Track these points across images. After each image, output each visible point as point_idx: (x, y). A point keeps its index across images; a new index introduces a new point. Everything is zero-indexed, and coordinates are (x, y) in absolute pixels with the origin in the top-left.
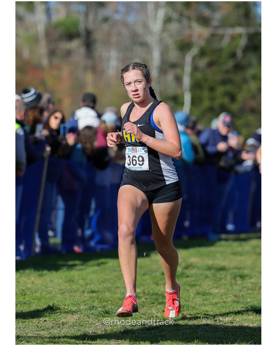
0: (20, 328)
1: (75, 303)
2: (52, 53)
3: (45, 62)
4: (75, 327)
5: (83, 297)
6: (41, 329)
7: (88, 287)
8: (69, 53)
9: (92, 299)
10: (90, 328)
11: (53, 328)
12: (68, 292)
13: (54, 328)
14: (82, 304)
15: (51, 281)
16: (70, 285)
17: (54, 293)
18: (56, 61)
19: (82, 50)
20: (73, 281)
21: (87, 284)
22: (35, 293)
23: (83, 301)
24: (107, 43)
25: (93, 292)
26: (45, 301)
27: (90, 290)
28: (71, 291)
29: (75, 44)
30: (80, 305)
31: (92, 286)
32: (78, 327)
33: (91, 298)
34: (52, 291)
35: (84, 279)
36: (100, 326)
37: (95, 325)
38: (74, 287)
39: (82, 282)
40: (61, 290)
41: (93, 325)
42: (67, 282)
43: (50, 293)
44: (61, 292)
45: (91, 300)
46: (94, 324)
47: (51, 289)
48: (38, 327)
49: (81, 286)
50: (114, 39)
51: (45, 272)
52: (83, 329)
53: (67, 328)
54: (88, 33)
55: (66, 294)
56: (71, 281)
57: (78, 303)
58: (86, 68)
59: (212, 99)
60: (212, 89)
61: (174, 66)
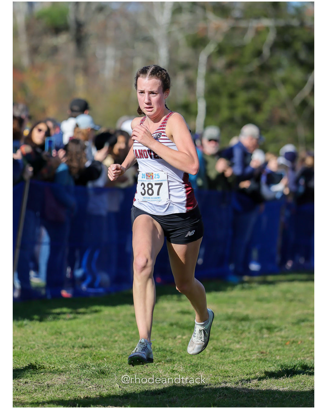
1: (63, 361)
2: (34, 51)
3: (25, 61)
4: (63, 391)
5: (73, 354)
6: (22, 392)
7: (79, 340)
8: (55, 50)
9: (84, 355)
10: (82, 392)
11: (36, 391)
12: (54, 347)
13: (37, 391)
14: (71, 362)
15: (33, 333)
16: (57, 338)
17: (37, 348)
18: (39, 60)
19: (72, 47)
20: (61, 333)
21: (78, 337)
23: (73, 359)
24: (102, 38)
25: (85, 347)
26: (26, 358)
27: (81, 345)
28: (58, 346)
29: (63, 39)
30: (69, 363)
31: (84, 339)
32: (67, 391)
33: (83, 354)
34: (34, 345)
35: (73, 331)
36: (94, 389)
37: (88, 388)
38: (62, 340)
39: (71, 334)
40: (45, 344)
41: (86, 388)
42: (52, 334)
43: (31, 348)
44: (46, 347)
45: (83, 357)
47: (34, 343)
48: (17, 389)
49: (71, 339)
50: (111, 34)
51: (26, 322)
52: (73, 393)
53: (53, 392)
54: (79, 26)
55: (52, 349)
56: (58, 333)
57: (67, 360)
58: (76, 69)
59: (232, 108)
60: (232, 96)
61: (185, 67)
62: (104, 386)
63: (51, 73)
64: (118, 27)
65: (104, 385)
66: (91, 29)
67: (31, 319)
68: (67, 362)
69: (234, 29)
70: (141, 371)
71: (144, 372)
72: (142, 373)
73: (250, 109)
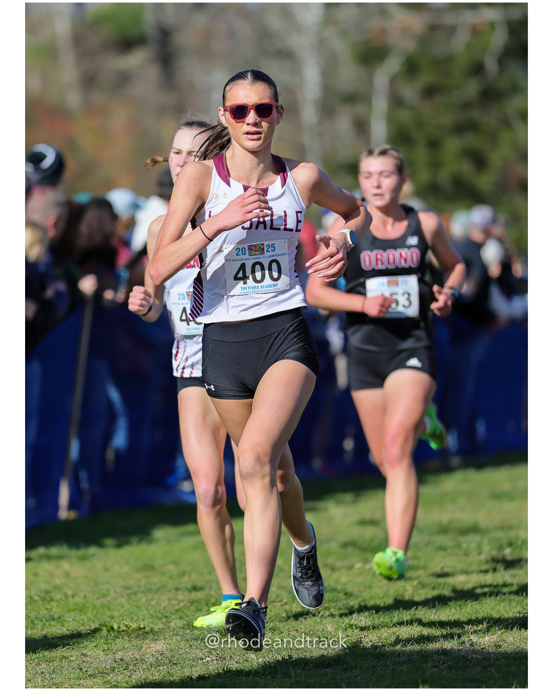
0: (42, 673)
1: (159, 615)
2: (89, 81)
3: (73, 99)
4: (161, 668)
5: (175, 602)
6: (89, 673)
7: (186, 579)
8: (124, 79)
9: (196, 604)
10: (194, 669)
11: (114, 670)
12: (143, 592)
13: (116, 670)
14: (174, 617)
15: (106, 570)
16: (146, 577)
17: (113, 595)
18: (98, 97)
19: (153, 73)
20: (152, 568)
21: (183, 574)
22: (73, 597)
23: (177, 611)
24: (205, 54)
25: (195, 588)
26: (95, 612)
27: (189, 586)
28: (150, 590)
29: (136, 60)
30: (170, 620)
31: (194, 576)
32: (168, 668)
33: (192, 603)
34: (108, 590)
35: (175, 563)
36: (215, 662)
37: (204, 661)
38: (156, 580)
39: (172, 568)
40: (127, 588)
41: (200, 662)
42: (139, 570)
43: (104, 596)
44: (128, 592)
45: (193, 608)
46: (201, 659)
47: (106, 587)
48: (81, 669)
49: (171, 577)
50: (220, 45)
51: (92, 550)
52: (178, 672)
53: (143, 670)
54: (165, 34)
55: (140, 595)
56: (149, 568)
57: (166, 615)
58: (163, 110)
59: (435, 165)
60: (434, 145)
61: (351, 99)
62: (231, 657)
63: (119, 118)
64: (231, 34)
65: (232, 655)
66: (185, 39)
67: (101, 545)
68: (166, 617)
69: (433, 28)
70: (295, 628)
71: (299, 630)
72: (297, 630)
73: (466, 168)
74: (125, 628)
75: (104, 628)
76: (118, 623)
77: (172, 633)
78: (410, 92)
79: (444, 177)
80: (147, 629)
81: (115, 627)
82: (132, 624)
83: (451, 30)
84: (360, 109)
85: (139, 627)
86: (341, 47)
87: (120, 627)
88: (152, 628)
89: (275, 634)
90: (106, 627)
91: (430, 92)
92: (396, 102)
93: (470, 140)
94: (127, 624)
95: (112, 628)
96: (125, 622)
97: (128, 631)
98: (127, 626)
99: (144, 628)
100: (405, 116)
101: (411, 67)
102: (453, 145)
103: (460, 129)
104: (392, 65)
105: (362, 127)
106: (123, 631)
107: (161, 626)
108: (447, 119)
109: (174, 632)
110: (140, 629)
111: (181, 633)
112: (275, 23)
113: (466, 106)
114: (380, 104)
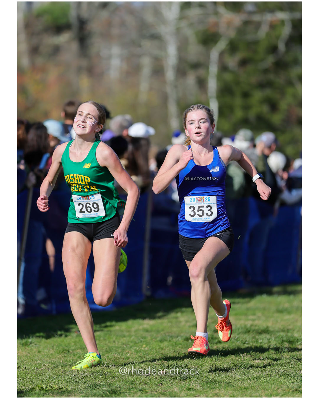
2: (34, 51)
8: (56, 50)
9: (94, 374)
12: (62, 366)
14: (80, 382)
16: (64, 357)
18: (40, 61)
19: (74, 46)
20: (68, 351)
24: (107, 36)
26: (31, 378)
29: (64, 38)
30: (78, 383)
34: (40, 364)
40: (52, 364)
42: (59, 353)
45: (92, 376)
47: (39, 362)
50: (115, 31)
54: (82, 23)
56: (66, 351)
57: (76, 380)
58: (79, 70)
59: (246, 108)
60: (246, 95)
61: (196, 66)
63: (53, 74)
64: (123, 24)
66: (95, 26)
68: (76, 382)
69: (246, 23)
70: (155, 390)
71: (158, 391)
72: (157, 391)
73: (265, 109)
74: (50, 388)
75: (37, 388)
76: (46, 385)
77: (79, 392)
78: (232, 62)
79: (252, 114)
80: (64, 389)
81: (44, 388)
82: (54, 386)
83: (258, 25)
84: (201, 72)
85: (59, 388)
86: (190, 33)
87: (47, 388)
88: (67, 388)
89: (143, 393)
90: (38, 387)
91: (244, 63)
92: (223, 68)
93: (268, 92)
94: (52, 386)
95: (42, 388)
96: (50, 384)
97: (52, 390)
98: (51, 387)
99: (62, 388)
100: (228, 77)
101: (233, 47)
102: (258, 95)
103: (262, 86)
104: (222, 45)
105: (202, 83)
106: (49, 390)
107: (73, 387)
108: (254, 80)
109: (80, 391)
110: (60, 389)
111: (85, 392)
112: (149, 18)
113: (266, 71)
114: (214, 69)
